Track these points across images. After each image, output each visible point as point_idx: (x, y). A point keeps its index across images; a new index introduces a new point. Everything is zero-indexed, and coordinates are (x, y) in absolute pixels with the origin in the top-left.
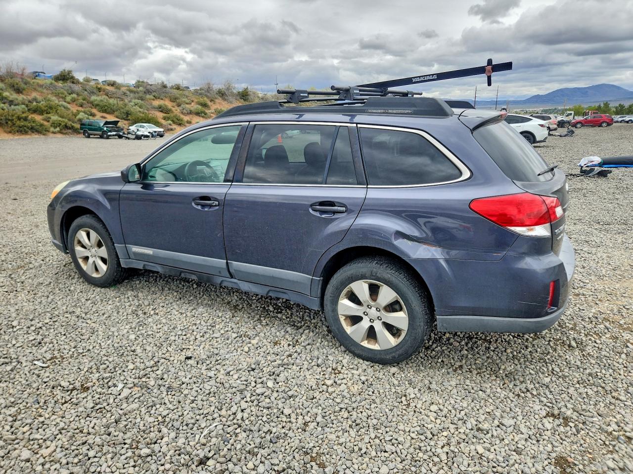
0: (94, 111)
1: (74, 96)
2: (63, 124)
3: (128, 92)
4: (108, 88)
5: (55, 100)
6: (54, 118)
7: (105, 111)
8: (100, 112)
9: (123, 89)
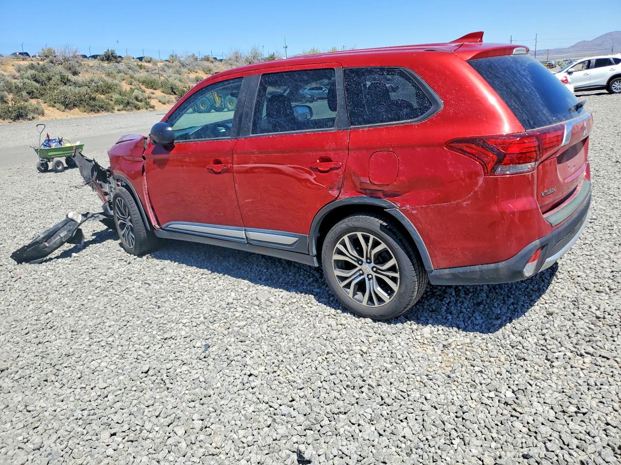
0: (143, 87)
1: (122, 74)
2: (126, 102)
3: (165, 67)
4: (146, 64)
5: (109, 80)
6: (116, 96)
7: (152, 87)
8: (147, 88)
9: (160, 64)
